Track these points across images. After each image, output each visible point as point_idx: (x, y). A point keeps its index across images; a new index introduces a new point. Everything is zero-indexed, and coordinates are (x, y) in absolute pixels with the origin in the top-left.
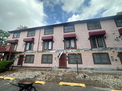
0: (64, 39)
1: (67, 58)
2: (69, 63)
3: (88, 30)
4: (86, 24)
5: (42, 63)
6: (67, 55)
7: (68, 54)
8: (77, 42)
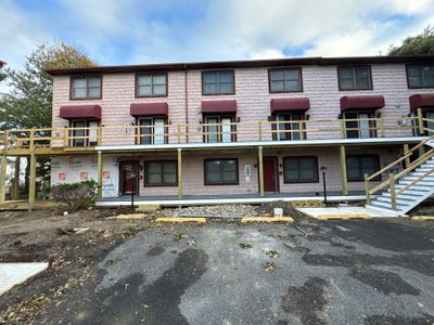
0: (269, 114)
1: (281, 170)
2: (285, 183)
3: (340, 90)
4: (336, 72)
5: (205, 184)
6: (280, 161)
7: (284, 159)
8: (307, 123)
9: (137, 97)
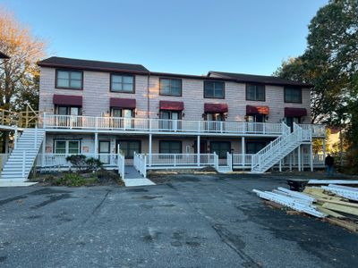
0: (203, 112)
3: (247, 99)
4: (245, 87)
7: (211, 142)
8: (226, 120)
9: (111, 91)
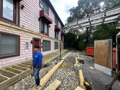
0: (39, 17)
1: (42, 45)
2: (43, 51)
3: (55, 22)
6: (42, 41)
8: (49, 28)
